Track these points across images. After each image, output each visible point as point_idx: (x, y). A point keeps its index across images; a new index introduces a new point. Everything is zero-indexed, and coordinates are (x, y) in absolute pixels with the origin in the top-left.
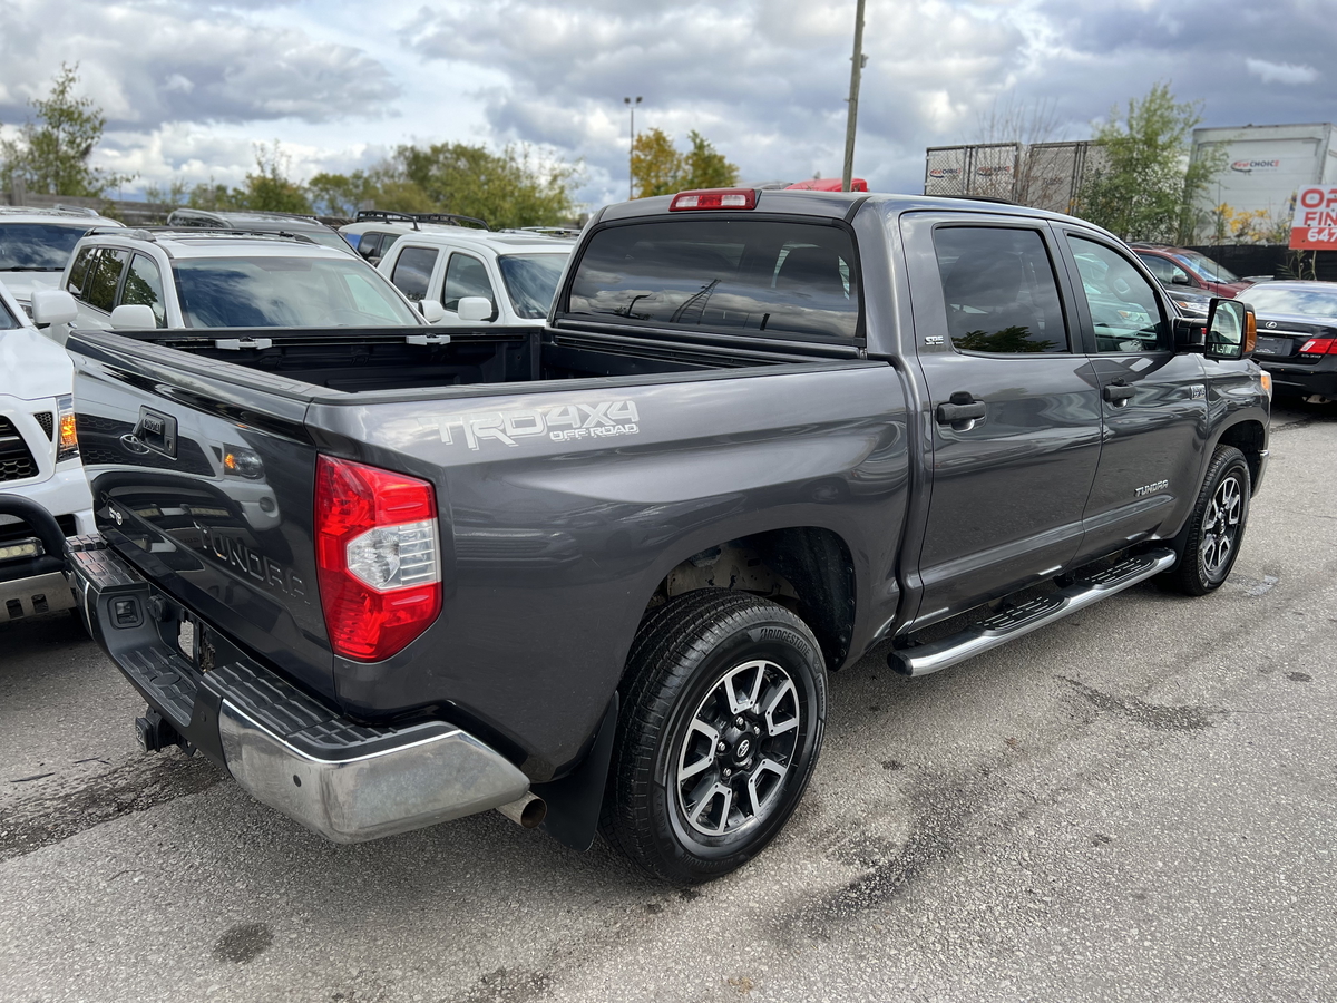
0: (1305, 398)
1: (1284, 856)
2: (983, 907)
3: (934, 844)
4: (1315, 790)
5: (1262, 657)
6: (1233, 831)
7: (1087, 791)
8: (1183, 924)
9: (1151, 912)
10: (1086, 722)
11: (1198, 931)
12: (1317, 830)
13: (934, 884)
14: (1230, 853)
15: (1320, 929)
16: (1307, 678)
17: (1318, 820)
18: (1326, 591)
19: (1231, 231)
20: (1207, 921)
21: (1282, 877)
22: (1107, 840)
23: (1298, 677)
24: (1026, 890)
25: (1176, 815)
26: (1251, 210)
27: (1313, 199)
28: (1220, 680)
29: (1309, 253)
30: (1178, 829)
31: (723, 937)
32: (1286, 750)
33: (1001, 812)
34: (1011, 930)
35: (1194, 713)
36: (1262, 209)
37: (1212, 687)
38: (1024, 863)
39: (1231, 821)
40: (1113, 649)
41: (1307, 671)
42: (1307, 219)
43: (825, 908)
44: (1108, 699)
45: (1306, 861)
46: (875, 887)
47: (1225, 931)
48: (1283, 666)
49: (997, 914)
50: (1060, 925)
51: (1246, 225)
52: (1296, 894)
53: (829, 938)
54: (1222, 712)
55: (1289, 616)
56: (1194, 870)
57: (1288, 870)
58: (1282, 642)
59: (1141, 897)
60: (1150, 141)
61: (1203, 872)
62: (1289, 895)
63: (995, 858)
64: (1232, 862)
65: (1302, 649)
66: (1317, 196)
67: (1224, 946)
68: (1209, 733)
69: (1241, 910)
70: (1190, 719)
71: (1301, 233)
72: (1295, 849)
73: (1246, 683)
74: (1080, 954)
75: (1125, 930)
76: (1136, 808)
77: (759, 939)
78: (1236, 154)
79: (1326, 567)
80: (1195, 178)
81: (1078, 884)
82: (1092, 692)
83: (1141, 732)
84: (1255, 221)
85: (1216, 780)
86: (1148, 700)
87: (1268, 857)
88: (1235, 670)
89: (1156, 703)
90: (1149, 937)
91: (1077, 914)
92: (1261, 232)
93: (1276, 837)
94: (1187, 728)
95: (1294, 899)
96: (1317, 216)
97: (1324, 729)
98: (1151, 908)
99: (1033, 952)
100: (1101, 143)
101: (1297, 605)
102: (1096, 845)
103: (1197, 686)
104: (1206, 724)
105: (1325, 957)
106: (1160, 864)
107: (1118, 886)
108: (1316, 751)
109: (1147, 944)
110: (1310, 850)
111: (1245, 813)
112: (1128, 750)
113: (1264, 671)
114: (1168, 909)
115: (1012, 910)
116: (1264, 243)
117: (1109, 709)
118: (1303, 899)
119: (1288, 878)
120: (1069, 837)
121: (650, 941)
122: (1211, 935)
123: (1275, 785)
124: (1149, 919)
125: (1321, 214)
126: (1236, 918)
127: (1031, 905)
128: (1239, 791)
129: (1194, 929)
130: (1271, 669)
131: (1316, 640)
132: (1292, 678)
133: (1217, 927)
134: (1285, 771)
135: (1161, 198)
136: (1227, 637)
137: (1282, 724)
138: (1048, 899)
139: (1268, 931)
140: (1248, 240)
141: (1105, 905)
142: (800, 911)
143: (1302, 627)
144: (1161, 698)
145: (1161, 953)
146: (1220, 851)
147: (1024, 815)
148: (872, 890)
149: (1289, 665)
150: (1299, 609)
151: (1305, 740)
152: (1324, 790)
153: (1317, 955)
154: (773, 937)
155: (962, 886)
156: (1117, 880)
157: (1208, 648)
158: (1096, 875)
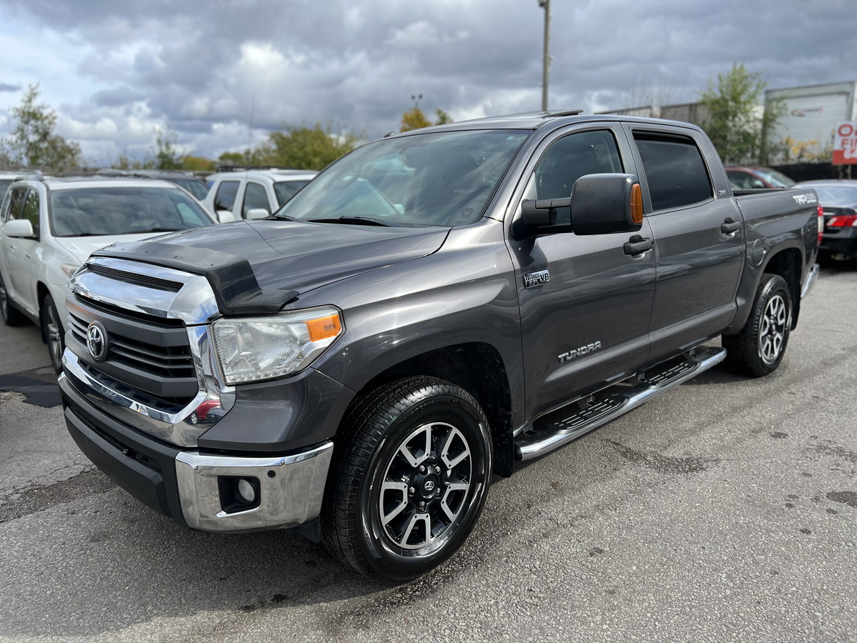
0: (833, 257)
1: (730, 560)
2: (492, 603)
3: (473, 557)
4: (768, 513)
5: (756, 422)
6: (696, 543)
7: (598, 517)
8: (637, 612)
9: (615, 603)
10: (615, 469)
11: (647, 617)
12: (760, 541)
13: (461, 586)
14: (689, 559)
15: (741, 615)
16: (785, 436)
17: (763, 534)
18: (816, 378)
19: (794, 155)
20: (656, 609)
21: (724, 576)
22: (601, 551)
23: (778, 435)
24: (528, 590)
25: (659, 533)
26: (806, 140)
27: (846, 131)
28: (722, 439)
29: (846, 167)
30: (656, 542)
31: (291, 628)
32: (754, 485)
33: (530, 534)
34: (506, 619)
35: (695, 462)
36: (813, 140)
37: (714, 444)
38: (534, 570)
39: (698, 536)
40: (651, 421)
41: (786, 431)
42: (843, 143)
43: (375, 605)
44: (636, 454)
45: (746, 564)
46: (417, 590)
47: (667, 617)
48: (770, 428)
49: (500, 607)
50: (544, 613)
51: (803, 150)
52: (731, 589)
53: (368, 628)
54: (716, 460)
55: (785, 395)
56: (658, 572)
57: (729, 570)
58: (774, 412)
59: (612, 592)
60: (735, 99)
61: (664, 573)
62: (725, 589)
63: (514, 567)
64: (688, 566)
65: (787, 416)
66: (848, 130)
67: (663, 628)
68: (702, 475)
69: (685, 601)
70: (692, 466)
71: (840, 154)
72: (739, 556)
73: (739, 440)
74: (552, 635)
75: (592, 617)
76: (629, 528)
77: (317, 629)
78: (792, 105)
79: (821, 362)
80: (767, 121)
81: (569, 584)
82: (626, 449)
83: (653, 475)
84: (809, 147)
85: (696, 507)
86: (665, 454)
87: (717, 561)
88: (735, 432)
89: (670, 455)
90: (608, 622)
91: (560, 606)
92: (814, 154)
93: (728, 547)
94: (687, 472)
95: (728, 592)
96: (850, 142)
97: (787, 469)
98: (617, 600)
99: (517, 635)
100: (703, 103)
101: (793, 387)
102: (592, 555)
103: (703, 444)
104: (702, 469)
105: (740, 636)
106: (634, 568)
107: (598, 585)
108: (776, 486)
109: (605, 627)
110: (752, 556)
111: (710, 531)
112: (638, 488)
113: (755, 432)
114: (629, 601)
115: (513, 603)
116: (816, 161)
117: (635, 460)
118: (735, 592)
119: (728, 576)
120: (574, 550)
121: (235, 633)
122: (656, 619)
123: (738, 510)
124: (612, 609)
125: (852, 140)
126: (679, 607)
127: (528, 600)
128: (711, 515)
129: (645, 615)
130: (761, 430)
131: (799, 410)
132: (773, 436)
133: (662, 614)
134: (750, 500)
135: (746, 136)
136: (735, 410)
137: (758, 468)
138: (541, 595)
139: (700, 616)
140: (805, 160)
141: (583, 598)
142: (356, 608)
143: (792, 402)
144: (675, 453)
145: (613, 634)
146: (682, 557)
147: (545, 536)
148: (414, 592)
149: (775, 427)
150: (794, 390)
151: (770, 478)
152: (774, 512)
153: (734, 634)
154: (327, 628)
155: (482, 588)
156: (599, 580)
157: (719, 417)
158: (584, 577)
